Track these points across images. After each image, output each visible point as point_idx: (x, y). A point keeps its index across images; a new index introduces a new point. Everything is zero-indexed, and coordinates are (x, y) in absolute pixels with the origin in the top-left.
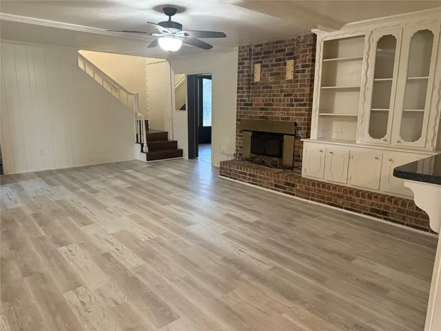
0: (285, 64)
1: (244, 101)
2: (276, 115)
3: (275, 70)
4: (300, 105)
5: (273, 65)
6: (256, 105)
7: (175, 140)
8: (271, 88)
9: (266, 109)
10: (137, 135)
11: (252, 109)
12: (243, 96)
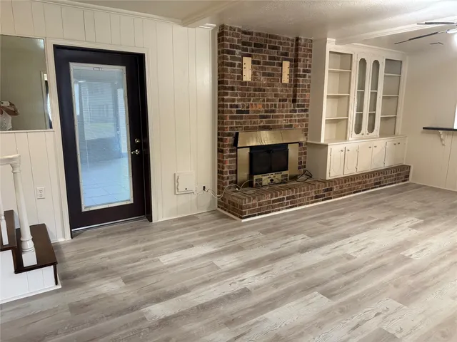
0: (281, 65)
1: (237, 106)
2: (279, 124)
3: (269, 69)
4: (302, 111)
5: (266, 63)
6: (255, 112)
8: (264, 90)
9: (267, 117)
11: (249, 117)
12: (233, 100)
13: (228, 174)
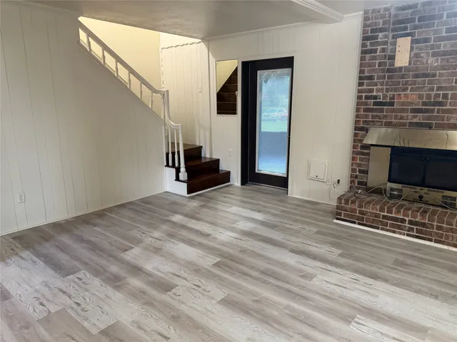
1: (375, 97)
5: (440, 39)
6: (403, 104)
7: (215, 157)
8: (434, 76)
9: (427, 111)
10: (167, 154)
11: (393, 111)
12: (371, 91)
13: (358, 173)
